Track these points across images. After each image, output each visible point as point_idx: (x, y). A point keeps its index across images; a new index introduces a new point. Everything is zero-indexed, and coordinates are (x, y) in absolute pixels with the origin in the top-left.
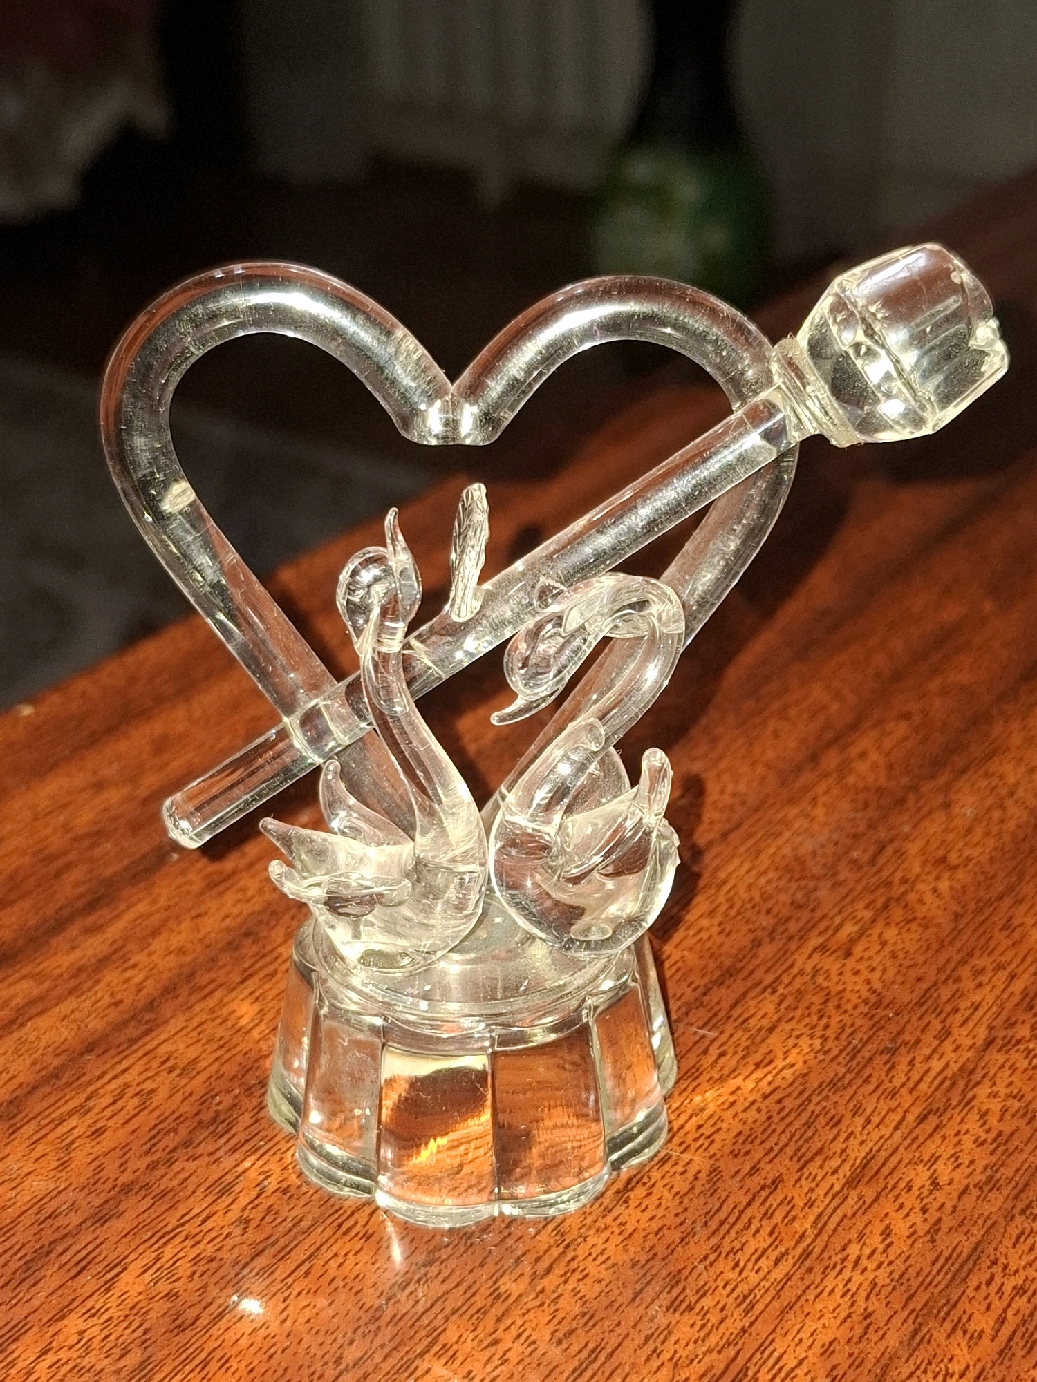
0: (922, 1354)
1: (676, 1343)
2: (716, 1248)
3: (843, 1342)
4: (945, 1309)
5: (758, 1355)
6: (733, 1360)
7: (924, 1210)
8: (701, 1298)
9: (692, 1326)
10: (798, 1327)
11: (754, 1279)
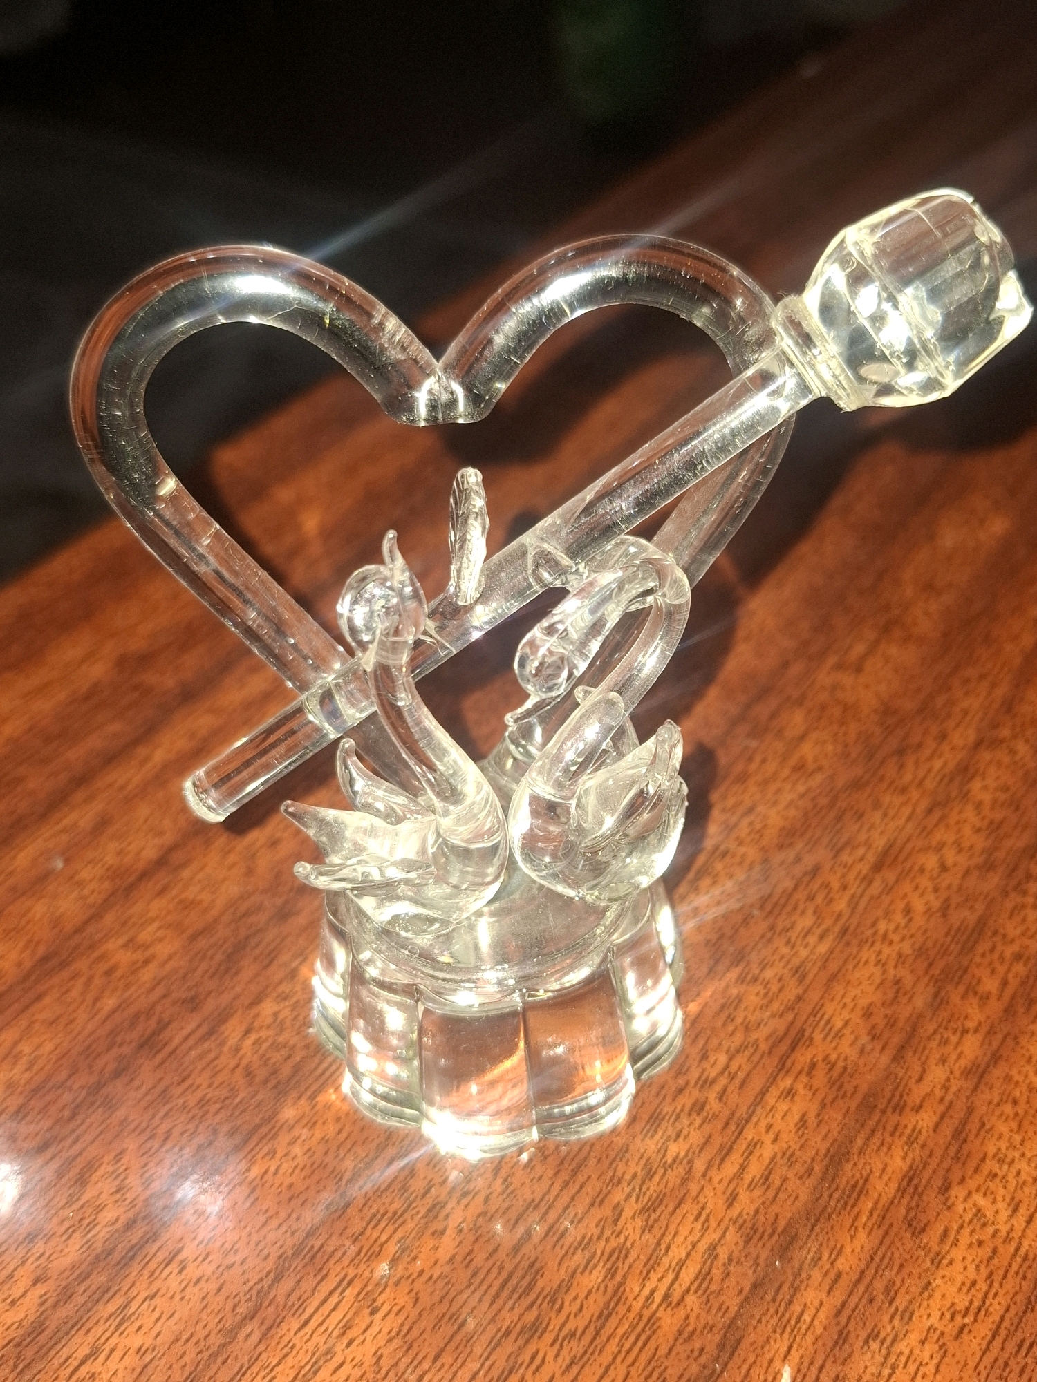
0: (944, 1014)
1: (746, 1009)
2: (772, 928)
3: (879, 1005)
4: (959, 974)
5: (812, 1018)
6: (792, 1023)
7: (936, 890)
8: (763, 969)
9: (758, 994)
10: (841, 993)
11: (804, 953)
